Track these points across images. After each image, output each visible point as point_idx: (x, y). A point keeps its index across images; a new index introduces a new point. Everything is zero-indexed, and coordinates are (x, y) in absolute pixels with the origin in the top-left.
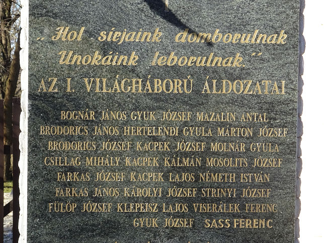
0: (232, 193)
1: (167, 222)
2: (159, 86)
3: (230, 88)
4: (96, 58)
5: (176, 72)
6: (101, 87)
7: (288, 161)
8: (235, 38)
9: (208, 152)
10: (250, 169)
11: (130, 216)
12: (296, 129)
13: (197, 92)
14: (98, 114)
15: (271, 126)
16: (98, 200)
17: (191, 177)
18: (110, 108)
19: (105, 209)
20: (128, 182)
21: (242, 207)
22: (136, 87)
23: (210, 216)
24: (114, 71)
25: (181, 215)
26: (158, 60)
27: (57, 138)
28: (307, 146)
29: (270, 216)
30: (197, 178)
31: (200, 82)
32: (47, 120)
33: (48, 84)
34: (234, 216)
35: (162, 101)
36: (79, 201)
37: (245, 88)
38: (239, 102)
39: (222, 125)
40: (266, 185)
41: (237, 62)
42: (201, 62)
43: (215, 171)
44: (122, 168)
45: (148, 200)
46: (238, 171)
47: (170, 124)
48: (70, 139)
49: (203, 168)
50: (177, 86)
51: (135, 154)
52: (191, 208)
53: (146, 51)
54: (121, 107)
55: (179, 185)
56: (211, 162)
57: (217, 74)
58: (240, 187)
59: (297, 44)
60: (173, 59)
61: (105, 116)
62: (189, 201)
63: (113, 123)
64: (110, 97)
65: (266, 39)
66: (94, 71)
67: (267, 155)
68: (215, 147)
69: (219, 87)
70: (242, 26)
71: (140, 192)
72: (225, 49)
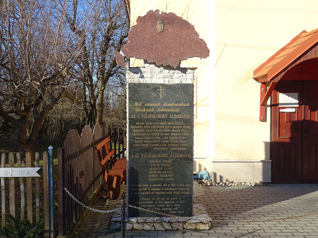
0: (177, 141)
1: (162, 148)
2: (159, 116)
3: (176, 116)
4: (144, 110)
5: (163, 113)
6: (145, 117)
7: (190, 134)
8: (177, 105)
9: (171, 132)
10: (181, 136)
11: (153, 147)
12: (192, 126)
13: (168, 118)
14: (145, 123)
15: (186, 125)
16: (145, 143)
17: (167, 138)
18: (148, 122)
19: (147, 145)
20: (152, 139)
21: (179, 145)
22: (154, 116)
23: (172, 147)
24: (148, 113)
25: (165, 147)
26: (159, 110)
27: (135, 129)
28: (195, 130)
29: (186, 147)
30: (169, 138)
31: (169, 115)
32: (133, 125)
33: (133, 116)
34: (178, 147)
35: (160, 120)
36: (141, 144)
37: (180, 116)
38: (178, 120)
39: (174, 125)
40: (185, 140)
41: (178, 110)
42: (169, 110)
43: (173, 136)
44: (151, 136)
45: (157, 143)
46: (178, 136)
47: (161, 125)
48: (138, 129)
49: (170, 136)
50: (163, 116)
51: (154, 132)
52: (167, 145)
53: (156, 108)
54: (150, 121)
55: (164, 140)
56: (172, 134)
57: (173, 113)
58: (179, 140)
59: (192, 106)
60: (162, 110)
61: (146, 123)
62: (167, 143)
63: (149, 125)
64: (148, 119)
65: (185, 105)
66: (144, 113)
67: (185, 132)
68: (173, 131)
69: (174, 116)
70: (179, 102)
71: (155, 142)
72: (175, 108)
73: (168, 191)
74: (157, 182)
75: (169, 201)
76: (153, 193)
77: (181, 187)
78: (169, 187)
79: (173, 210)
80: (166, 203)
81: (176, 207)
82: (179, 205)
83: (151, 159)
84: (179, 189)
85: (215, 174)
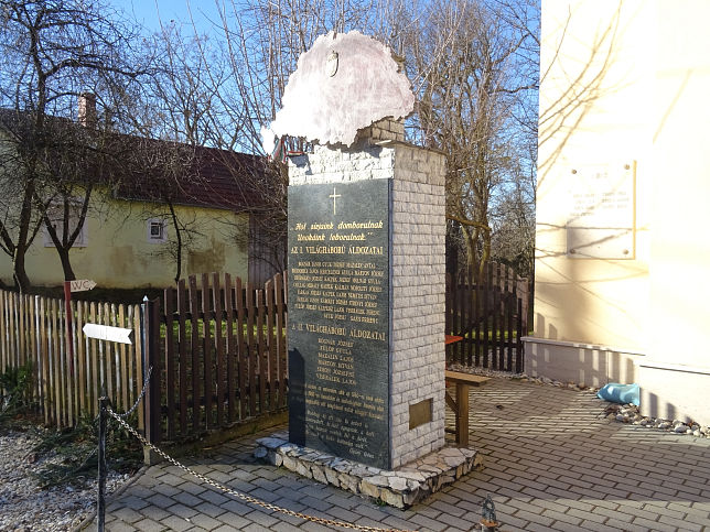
0: (361, 304)
1: (337, 316)
2: (332, 250)
3: (360, 250)
4: (310, 238)
5: (338, 243)
6: (312, 251)
8: (361, 226)
9: (351, 283)
10: (368, 292)
11: (323, 313)
13: (347, 253)
14: (311, 264)
15: (376, 271)
18: (315, 261)
21: (365, 312)
22: (324, 250)
23: (353, 314)
24: (316, 243)
25: (342, 313)
26: (333, 238)
27: (297, 275)
29: (377, 317)
30: (347, 295)
31: (348, 248)
32: (294, 266)
33: (295, 250)
34: (362, 315)
35: (334, 257)
36: (305, 303)
37: (366, 250)
38: (363, 258)
39: (357, 269)
41: (362, 237)
42: (348, 238)
43: (354, 292)
44: (320, 289)
45: (329, 305)
46: (363, 293)
47: (336, 268)
48: (302, 275)
49: (349, 290)
50: (339, 250)
51: (324, 283)
52: (345, 311)
53: (327, 233)
54: (319, 260)
55: (341, 299)
56: (352, 288)
57: (354, 244)
58: (364, 301)
60: (337, 237)
61: (314, 265)
62: (345, 307)
63: (317, 268)
65: (374, 226)
66: (310, 243)
67: (375, 286)
68: (354, 280)
69: (355, 250)
70: (364, 220)
71: (326, 301)
72: (358, 232)
73: (346, 405)
74: (330, 384)
75: (347, 426)
76: (323, 404)
77: (368, 402)
78: (349, 399)
79: (354, 446)
80: (344, 429)
81: (360, 443)
82: (365, 440)
83: (321, 335)
84: (366, 406)
85: (654, 399)
